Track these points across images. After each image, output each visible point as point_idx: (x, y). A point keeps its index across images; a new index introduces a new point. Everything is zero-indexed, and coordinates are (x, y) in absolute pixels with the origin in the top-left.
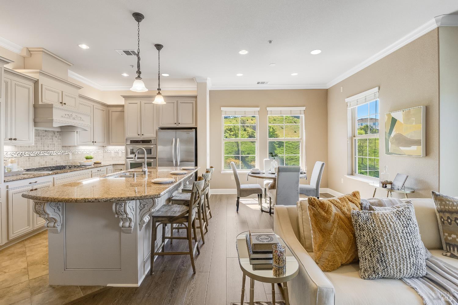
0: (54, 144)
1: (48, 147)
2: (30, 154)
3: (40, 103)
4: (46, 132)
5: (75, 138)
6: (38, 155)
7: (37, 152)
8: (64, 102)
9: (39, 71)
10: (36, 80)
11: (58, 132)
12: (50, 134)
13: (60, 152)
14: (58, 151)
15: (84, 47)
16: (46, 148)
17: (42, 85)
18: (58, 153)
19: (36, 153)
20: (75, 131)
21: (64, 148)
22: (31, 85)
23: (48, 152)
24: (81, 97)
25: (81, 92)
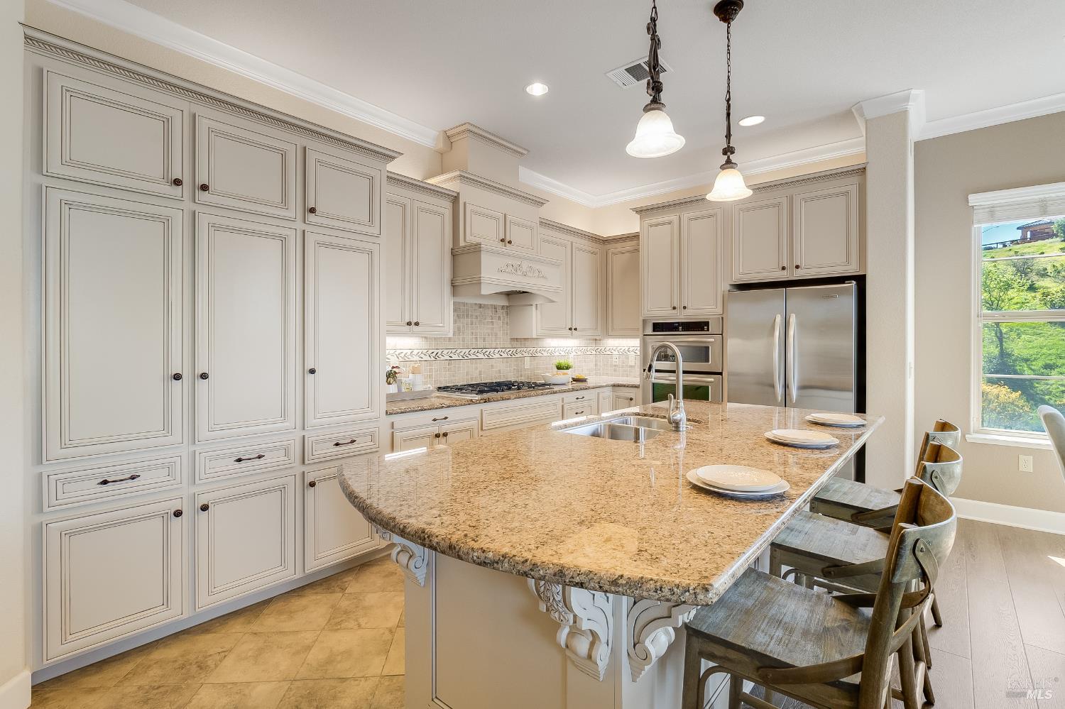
0: (496, 335)
1: (484, 340)
2: (451, 355)
3: (462, 244)
4: (480, 307)
5: (534, 320)
6: (466, 358)
7: (464, 351)
8: (508, 239)
9: (458, 173)
10: (456, 195)
11: (503, 307)
12: (489, 312)
13: (507, 351)
14: (504, 350)
15: (537, 89)
16: (481, 344)
17: (465, 203)
18: (502, 354)
19: (462, 354)
20: (532, 305)
21: (515, 343)
22: (445, 207)
23: (484, 350)
24: (545, 224)
25: (546, 212)
